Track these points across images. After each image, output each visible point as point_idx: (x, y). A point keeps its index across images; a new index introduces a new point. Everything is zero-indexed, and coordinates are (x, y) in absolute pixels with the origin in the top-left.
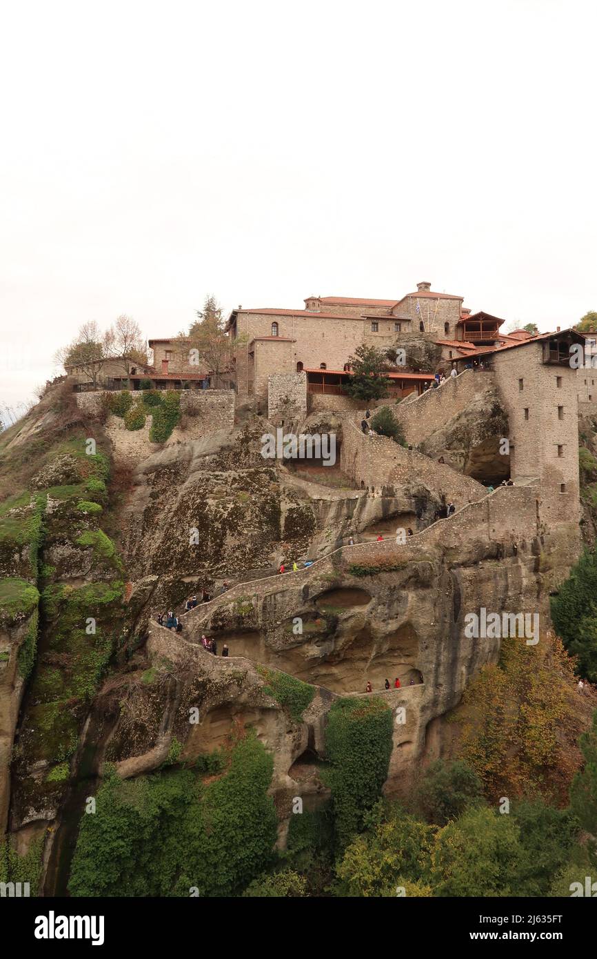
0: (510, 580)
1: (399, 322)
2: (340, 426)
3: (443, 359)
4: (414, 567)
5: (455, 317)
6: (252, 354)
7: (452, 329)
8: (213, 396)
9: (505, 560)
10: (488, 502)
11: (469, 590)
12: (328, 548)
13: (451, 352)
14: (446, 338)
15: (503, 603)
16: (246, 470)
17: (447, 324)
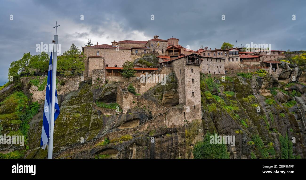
0: (173, 142)
1: (145, 50)
2: (116, 88)
3: (159, 62)
4: (135, 139)
5: (165, 47)
6: (88, 62)
7: (164, 51)
8: (71, 78)
9: (172, 134)
10: (165, 113)
11: (157, 146)
12: (105, 133)
13: (161, 60)
14: (162, 55)
15: (171, 150)
16: (80, 105)
17: (163, 50)
